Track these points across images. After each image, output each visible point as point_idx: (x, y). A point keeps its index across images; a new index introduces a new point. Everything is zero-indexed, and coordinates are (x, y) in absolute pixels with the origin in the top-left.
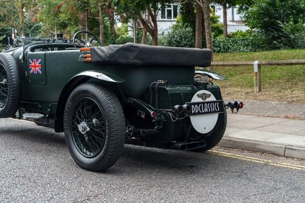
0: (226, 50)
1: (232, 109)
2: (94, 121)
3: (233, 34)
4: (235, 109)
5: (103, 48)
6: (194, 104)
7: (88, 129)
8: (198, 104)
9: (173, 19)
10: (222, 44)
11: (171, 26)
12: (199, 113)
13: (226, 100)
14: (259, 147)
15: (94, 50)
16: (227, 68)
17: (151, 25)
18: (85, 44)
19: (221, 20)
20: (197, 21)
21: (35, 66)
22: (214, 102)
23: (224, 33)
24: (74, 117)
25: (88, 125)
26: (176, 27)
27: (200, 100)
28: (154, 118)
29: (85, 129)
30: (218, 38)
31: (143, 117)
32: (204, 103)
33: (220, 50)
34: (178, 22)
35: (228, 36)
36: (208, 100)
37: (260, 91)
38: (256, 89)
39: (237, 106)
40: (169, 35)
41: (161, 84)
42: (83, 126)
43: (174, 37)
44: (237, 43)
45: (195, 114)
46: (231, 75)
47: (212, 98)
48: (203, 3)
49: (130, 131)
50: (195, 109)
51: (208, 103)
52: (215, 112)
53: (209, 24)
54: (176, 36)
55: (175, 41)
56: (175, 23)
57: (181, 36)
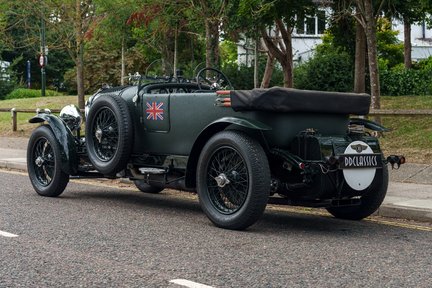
0: (408, 90)
1: (393, 163)
2: (234, 172)
3: (421, 63)
4: (396, 165)
5: (245, 91)
6: (348, 156)
7: (228, 181)
8: (352, 156)
9: (316, 35)
10: (401, 80)
11: (314, 47)
12: (353, 167)
13: (386, 154)
14: (428, 215)
15: (234, 94)
16: (402, 119)
17: (282, 48)
18: (211, 84)
19: (401, 38)
20: (357, 44)
21: (155, 111)
22: (371, 155)
23: (406, 60)
24: (209, 169)
25: (228, 177)
26: (321, 50)
27: (355, 152)
28: (302, 170)
29: (225, 181)
30: (394, 69)
31: (289, 169)
32: (358, 156)
33: (398, 90)
34: (326, 40)
35: (413, 66)
36: (363, 152)
39: (398, 161)
40: (310, 63)
41: (310, 133)
42: (221, 178)
43: (318, 67)
44: (426, 78)
45: (348, 167)
46: (408, 130)
47: (369, 151)
48: (366, 22)
49: (275, 185)
50: (348, 162)
51: (363, 155)
52: (372, 167)
53: (374, 53)
54: (322, 65)
55: (320, 73)
56: (320, 42)
57: (330, 65)
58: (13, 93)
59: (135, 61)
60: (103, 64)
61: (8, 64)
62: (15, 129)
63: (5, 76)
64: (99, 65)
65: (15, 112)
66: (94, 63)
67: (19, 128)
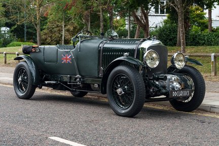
3: (217, 29)
9: (165, 14)
10: (206, 38)
11: (162, 21)
17: (144, 21)
19: (207, 16)
23: (209, 27)
26: (166, 22)
30: (203, 32)
33: (204, 43)
35: (212, 31)
37: (215, 75)
38: (213, 74)
48: (178, 9)
54: (166, 30)
55: (165, 34)
56: (166, 18)
57: (170, 30)
58: (11, 44)
59: (74, 27)
60: (58, 29)
61: (9, 29)
62: (5, 62)
63: (7, 35)
64: (56, 29)
65: (5, 54)
66: (53, 28)
67: (8, 62)
